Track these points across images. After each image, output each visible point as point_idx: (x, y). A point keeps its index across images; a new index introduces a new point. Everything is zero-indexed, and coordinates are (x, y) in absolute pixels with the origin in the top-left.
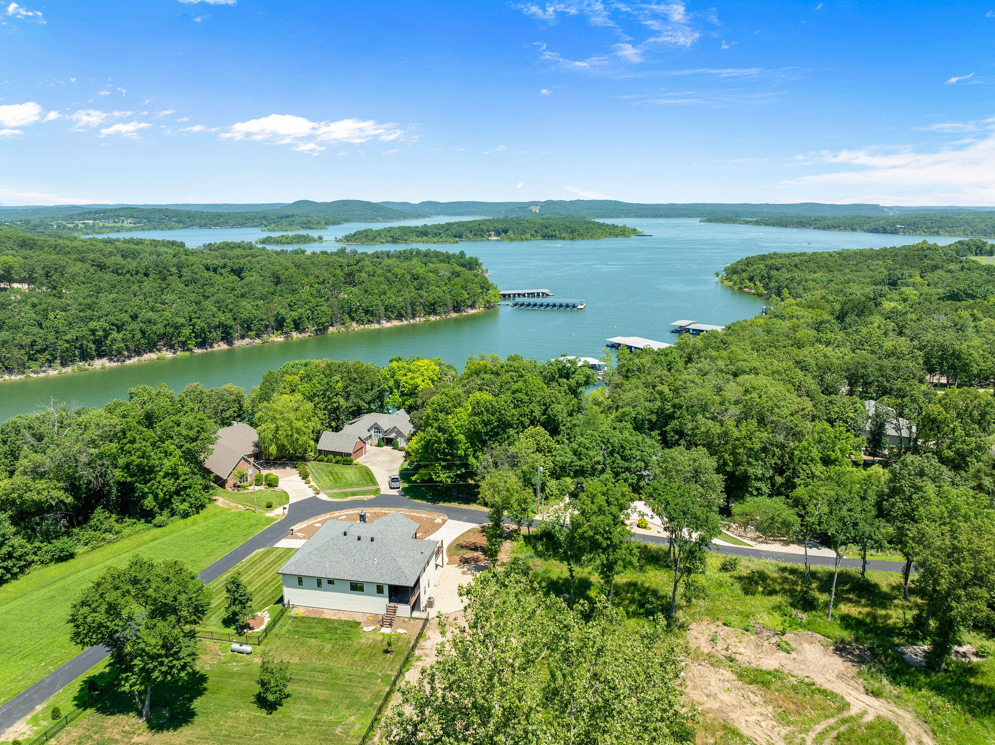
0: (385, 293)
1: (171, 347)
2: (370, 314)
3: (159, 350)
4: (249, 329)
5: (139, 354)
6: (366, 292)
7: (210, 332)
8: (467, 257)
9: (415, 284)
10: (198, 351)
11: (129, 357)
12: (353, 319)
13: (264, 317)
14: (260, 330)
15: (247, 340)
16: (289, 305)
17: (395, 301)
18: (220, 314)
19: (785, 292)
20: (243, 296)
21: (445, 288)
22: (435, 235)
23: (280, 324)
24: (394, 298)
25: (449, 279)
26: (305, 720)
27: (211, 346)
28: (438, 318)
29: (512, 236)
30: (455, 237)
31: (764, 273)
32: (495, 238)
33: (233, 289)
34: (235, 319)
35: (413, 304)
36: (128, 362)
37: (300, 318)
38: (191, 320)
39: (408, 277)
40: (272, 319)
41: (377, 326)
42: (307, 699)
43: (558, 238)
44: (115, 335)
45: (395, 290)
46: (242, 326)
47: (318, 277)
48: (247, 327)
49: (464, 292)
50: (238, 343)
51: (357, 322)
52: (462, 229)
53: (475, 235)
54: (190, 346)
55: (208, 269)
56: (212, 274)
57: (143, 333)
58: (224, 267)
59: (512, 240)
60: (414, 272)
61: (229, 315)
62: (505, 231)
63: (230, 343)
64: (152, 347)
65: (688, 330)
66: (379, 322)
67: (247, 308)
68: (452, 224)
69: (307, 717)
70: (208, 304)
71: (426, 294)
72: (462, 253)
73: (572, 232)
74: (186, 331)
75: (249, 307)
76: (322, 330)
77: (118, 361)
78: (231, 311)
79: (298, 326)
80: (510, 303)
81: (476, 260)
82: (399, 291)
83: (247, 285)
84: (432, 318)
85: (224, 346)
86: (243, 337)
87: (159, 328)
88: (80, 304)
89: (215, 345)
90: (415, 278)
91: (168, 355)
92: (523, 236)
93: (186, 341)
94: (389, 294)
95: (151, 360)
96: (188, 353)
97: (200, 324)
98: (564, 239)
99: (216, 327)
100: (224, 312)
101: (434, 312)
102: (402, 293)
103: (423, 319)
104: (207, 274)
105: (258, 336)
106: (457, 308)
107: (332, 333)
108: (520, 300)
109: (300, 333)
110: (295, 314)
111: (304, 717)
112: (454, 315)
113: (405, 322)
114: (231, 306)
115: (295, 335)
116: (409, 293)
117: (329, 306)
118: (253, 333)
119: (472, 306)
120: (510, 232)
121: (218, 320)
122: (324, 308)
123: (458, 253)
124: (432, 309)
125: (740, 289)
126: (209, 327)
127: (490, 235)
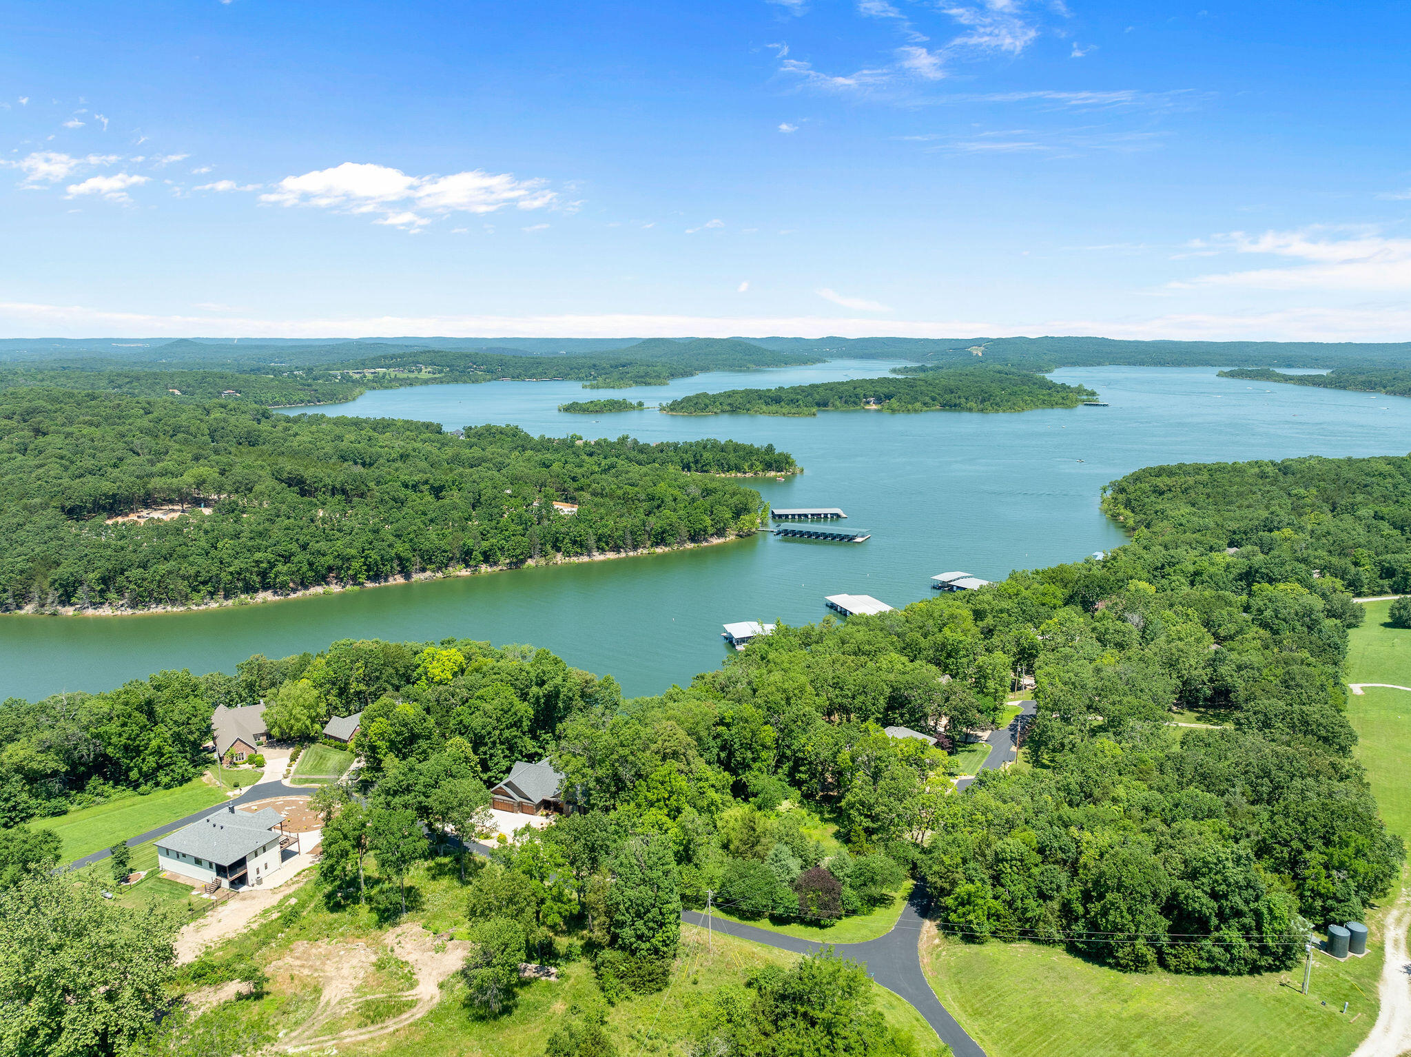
0: (601, 520)
1: (341, 580)
2: (578, 545)
3: (328, 583)
4: (430, 560)
5: (305, 587)
7: (383, 564)
9: (646, 507)
10: (369, 585)
11: (295, 590)
12: (557, 550)
13: (449, 548)
14: (442, 562)
15: (428, 573)
16: (482, 534)
17: (611, 529)
18: (399, 544)
20: (432, 521)
23: (466, 557)
27: (386, 580)
28: (667, 549)
29: (896, 405)
32: (874, 407)
33: (423, 513)
34: (414, 550)
35: (633, 534)
36: (293, 596)
37: (491, 550)
38: (363, 552)
40: (457, 550)
41: (586, 559)
44: (280, 567)
46: (422, 558)
48: (428, 559)
49: (705, 518)
50: (417, 577)
51: (562, 554)
53: (846, 403)
54: (360, 580)
57: (311, 565)
61: (408, 546)
62: (888, 398)
63: (407, 576)
64: (320, 579)
66: (589, 555)
71: (654, 521)
74: (356, 564)
75: (433, 535)
76: (517, 563)
77: (282, 594)
78: (412, 540)
79: (488, 558)
83: (442, 507)
84: (659, 550)
85: (400, 580)
86: (423, 570)
87: (329, 560)
89: (391, 579)
91: (337, 589)
92: (911, 406)
93: (356, 575)
95: (318, 595)
96: (357, 588)
97: (374, 556)
99: (392, 560)
100: (403, 542)
101: (663, 542)
103: (646, 551)
105: (440, 569)
106: (695, 538)
107: (531, 567)
109: (490, 566)
110: (485, 545)
112: (690, 546)
113: (624, 554)
114: (412, 536)
115: (484, 569)
117: (529, 536)
118: (435, 566)
119: (719, 534)
120: (894, 400)
121: (394, 551)
122: (518, 539)
126: (382, 558)
127: (868, 403)
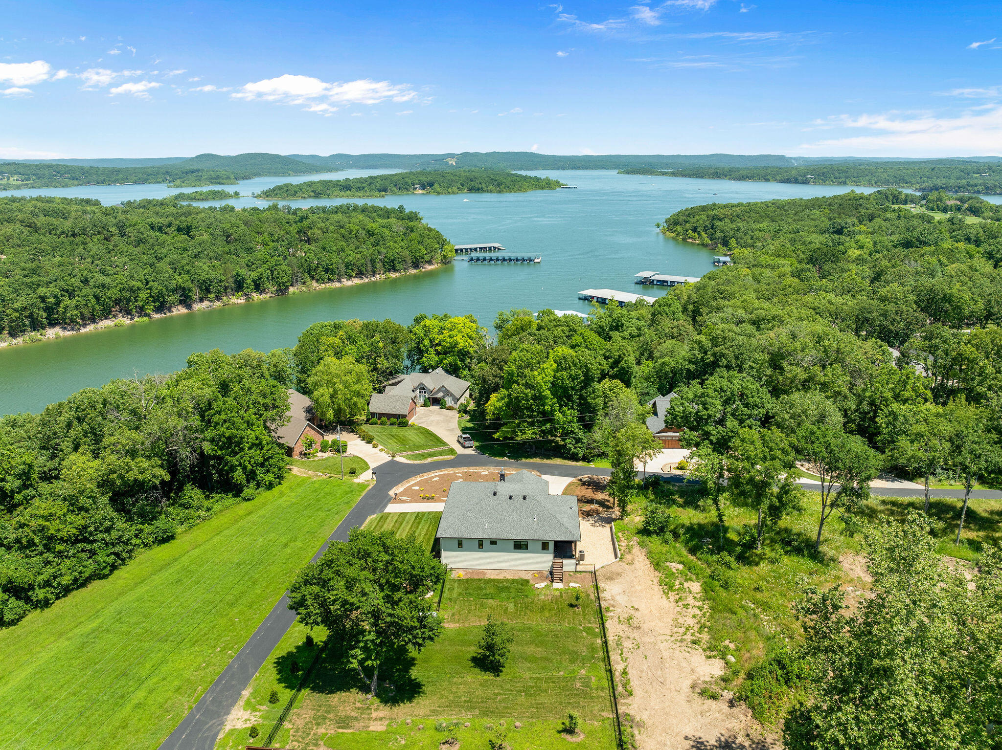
0: (343, 251)
1: (128, 313)
2: (330, 273)
3: (115, 316)
4: (208, 291)
5: (94, 320)
6: (324, 249)
7: (168, 295)
8: (407, 211)
9: (372, 240)
10: (156, 316)
11: (85, 325)
12: (313, 278)
13: (223, 278)
14: (219, 292)
15: (206, 303)
16: (247, 265)
17: (355, 258)
18: (176, 276)
19: (733, 242)
20: (197, 256)
21: (402, 244)
22: (359, 189)
23: (239, 286)
24: (353, 255)
25: (405, 234)
26: (538, 679)
27: (170, 311)
28: (398, 274)
29: (439, 189)
30: (380, 191)
31: (707, 223)
32: (420, 192)
33: (185, 249)
34: (192, 281)
35: (373, 261)
36: (83, 330)
37: (260, 279)
38: (147, 284)
39: (363, 233)
40: (231, 280)
41: (338, 285)
42: (526, 658)
43: (484, 191)
44: (67, 301)
45: (352, 246)
46: (201, 288)
47: (272, 235)
48: (206, 289)
49: (421, 247)
50: (198, 307)
51: (317, 281)
52: (387, 183)
53: (400, 188)
54: (148, 311)
55: (153, 228)
56: (158, 233)
57: (97, 298)
58: (170, 225)
59: (438, 193)
60: (369, 227)
61: (186, 277)
62: (431, 185)
63: (189, 307)
64: (107, 314)
65: (652, 282)
66: (339, 281)
67: (204, 268)
68: (375, 177)
69: (538, 675)
70: (163, 265)
71: (384, 251)
72: (401, 208)
73: (499, 185)
74: (143, 295)
75: (205, 267)
76: (282, 290)
77: (73, 329)
78: (188, 272)
79: (258, 287)
80: (466, 258)
81: (416, 214)
82: (357, 248)
83: (200, 244)
84: (393, 275)
85: (183, 310)
86: (201, 300)
87: (113, 293)
88: (23, 269)
89: (174, 309)
90: (370, 234)
91: (125, 321)
92: (450, 190)
93: (143, 306)
94: (348, 251)
95: (109, 328)
96: (146, 319)
97: (156, 287)
98: (491, 192)
99: (174, 291)
100: (180, 274)
101: (394, 269)
102: (360, 249)
103: (384, 276)
104: (153, 234)
105: (218, 298)
106: (416, 265)
107: (294, 293)
108: (474, 255)
109: (260, 294)
110: (254, 274)
111: (534, 676)
112: (414, 271)
113: (366, 280)
114: (187, 268)
115: (256, 296)
116: (368, 250)
117: (288, 265)
118: (212, 296)
119: (430, 262)
120: (436, 185)
121: (175, 282)
122: (284, 267)
123: (396, 207)
124: (391, 265)
125: (684, 239)
126: (167, 289)
127: (415, 189)
